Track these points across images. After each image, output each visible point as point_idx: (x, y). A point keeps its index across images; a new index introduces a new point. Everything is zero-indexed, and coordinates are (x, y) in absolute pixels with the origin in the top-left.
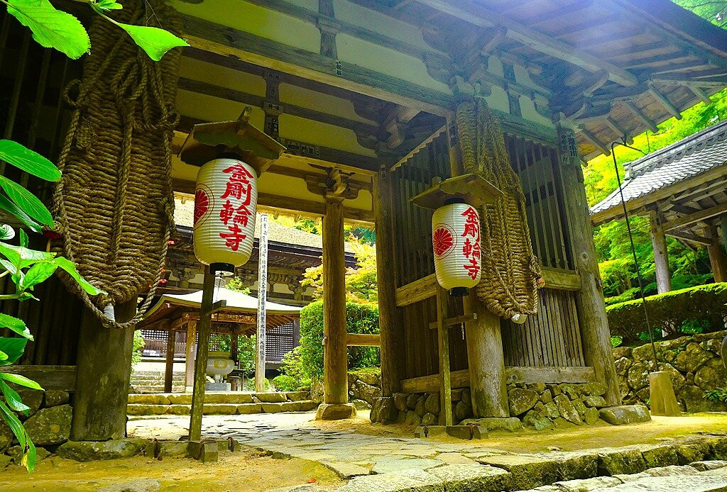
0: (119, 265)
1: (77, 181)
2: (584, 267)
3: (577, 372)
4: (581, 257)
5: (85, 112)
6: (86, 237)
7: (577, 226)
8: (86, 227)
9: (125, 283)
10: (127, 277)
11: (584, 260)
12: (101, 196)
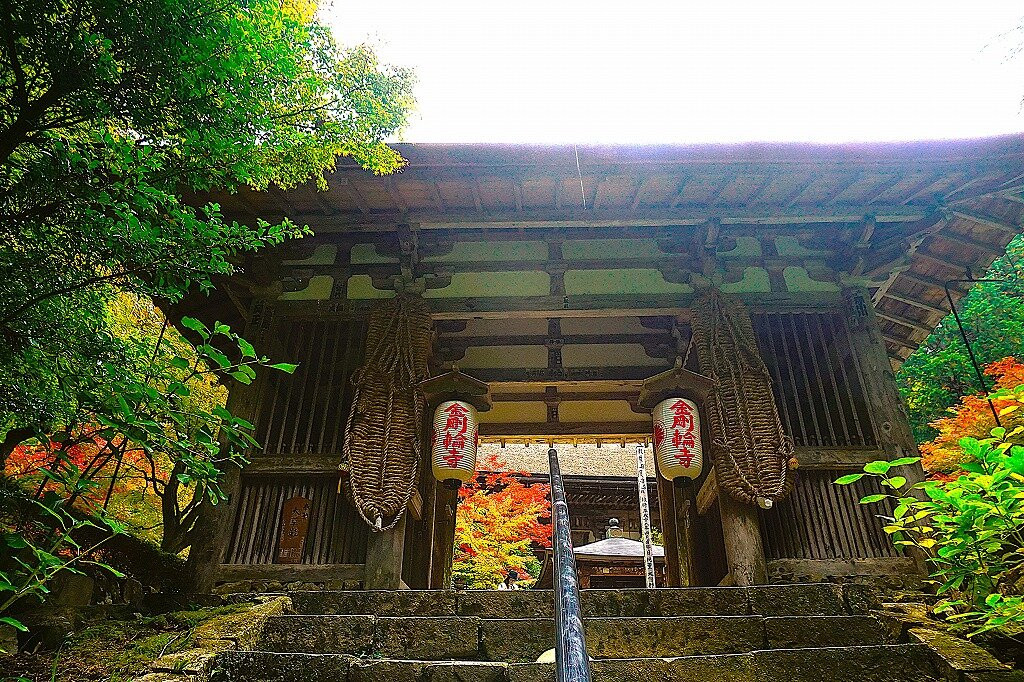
0: (385, 490)
1: (359, 435)
2: (887, 439)
3: (883, 563)
4: (882, 428)
5: (363, 388)
6: (364, 472)
7: (874, 394)
8: (365, 466)
9: (390, 502)
10: (391, 497)
11: (886, 431)
12: (373, 443)
